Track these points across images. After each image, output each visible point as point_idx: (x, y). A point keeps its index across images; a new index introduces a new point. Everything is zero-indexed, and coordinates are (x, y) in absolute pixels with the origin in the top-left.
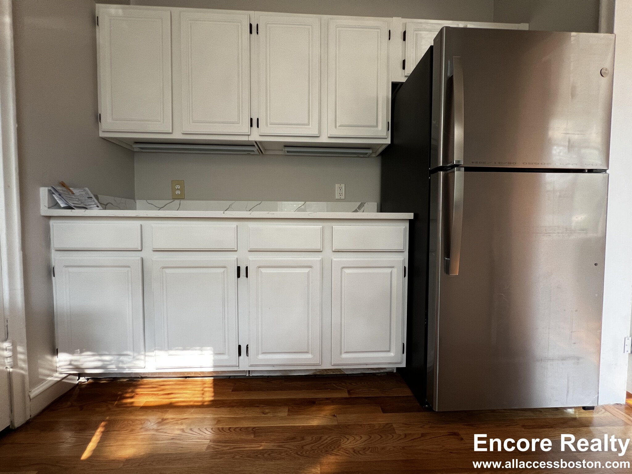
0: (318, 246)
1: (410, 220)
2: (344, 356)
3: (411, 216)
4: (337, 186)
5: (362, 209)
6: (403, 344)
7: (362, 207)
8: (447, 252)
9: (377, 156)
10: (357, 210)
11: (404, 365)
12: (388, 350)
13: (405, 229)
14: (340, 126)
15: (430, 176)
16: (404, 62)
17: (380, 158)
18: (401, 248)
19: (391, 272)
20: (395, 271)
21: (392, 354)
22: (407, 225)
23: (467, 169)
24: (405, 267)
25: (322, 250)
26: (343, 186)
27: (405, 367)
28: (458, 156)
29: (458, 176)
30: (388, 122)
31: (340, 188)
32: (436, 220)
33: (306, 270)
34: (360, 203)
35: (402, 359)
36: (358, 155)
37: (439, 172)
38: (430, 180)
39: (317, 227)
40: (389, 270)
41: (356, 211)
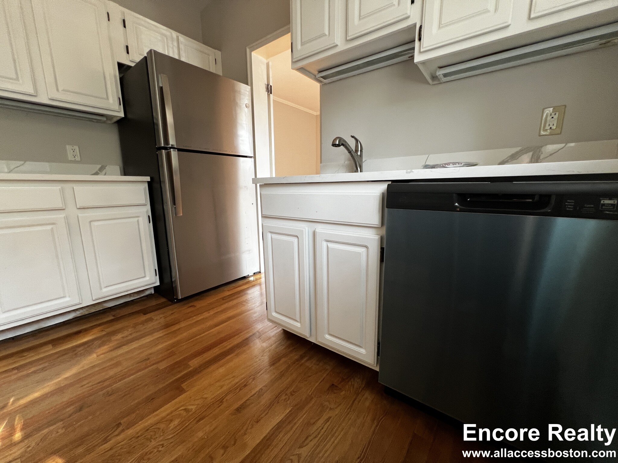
0: (60, 205)
1: (148, 182)
2: (104, 290)
3: (148, 179)
4: (68, 147)
5: (104, 172)
6: (155, 269)
7: (104, 170)
8: (174, 202)
9: (113, 123)
10: (98, 172)
11: (158, 284)
12: (144, 276)
13: (145, 189)
14: (63, 90)
15: (157, 152)
16: (127, 47)
17: (116, 125)
18: (143, 202)
19: (138, 221)
20: (141, 219)
21: (147, 278)
22: (146, 185)
23: (179, 150)
24: (149, 216)
25: (64, 208)
26: (77, 148)
27: (159, 284)
28: (172, 141)
29: (174, 154)
30: (119, 98)
31: (73, 149)
32: (164, 182)
33: (49, 227)
34: (100, 166)
35: (156, 279)
36: (91, 120)
37: (162, 150)
38: (157, 154)
39: (56, 188)
40: (136, 219)
41: (96, 174)
